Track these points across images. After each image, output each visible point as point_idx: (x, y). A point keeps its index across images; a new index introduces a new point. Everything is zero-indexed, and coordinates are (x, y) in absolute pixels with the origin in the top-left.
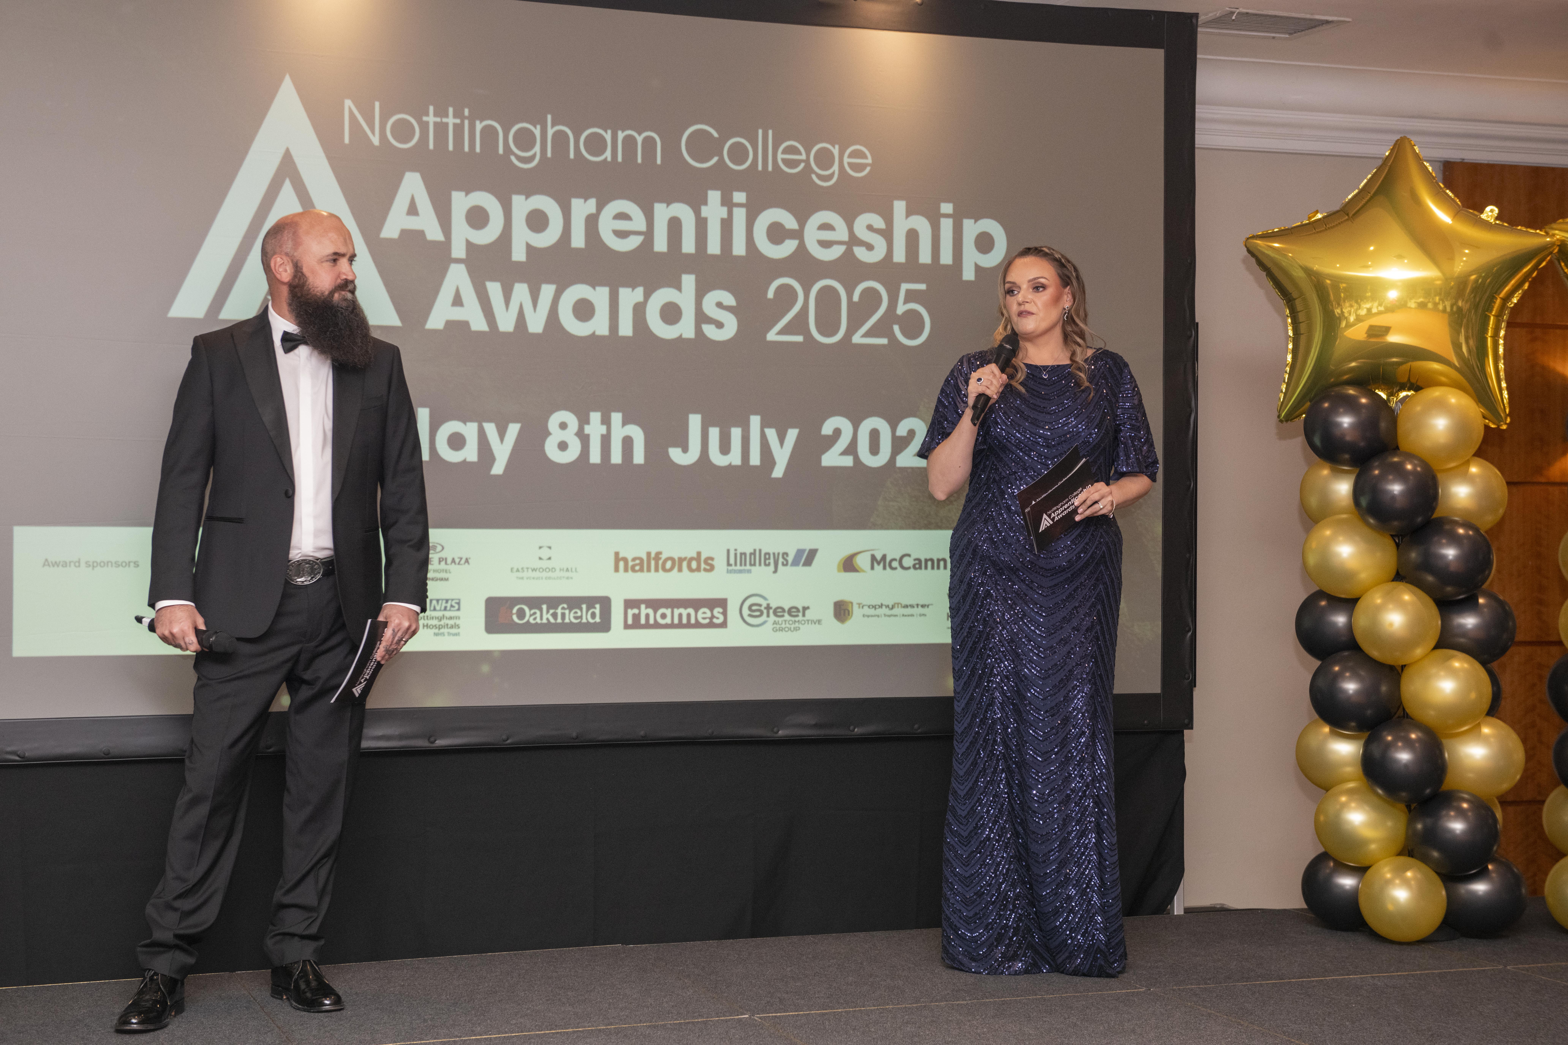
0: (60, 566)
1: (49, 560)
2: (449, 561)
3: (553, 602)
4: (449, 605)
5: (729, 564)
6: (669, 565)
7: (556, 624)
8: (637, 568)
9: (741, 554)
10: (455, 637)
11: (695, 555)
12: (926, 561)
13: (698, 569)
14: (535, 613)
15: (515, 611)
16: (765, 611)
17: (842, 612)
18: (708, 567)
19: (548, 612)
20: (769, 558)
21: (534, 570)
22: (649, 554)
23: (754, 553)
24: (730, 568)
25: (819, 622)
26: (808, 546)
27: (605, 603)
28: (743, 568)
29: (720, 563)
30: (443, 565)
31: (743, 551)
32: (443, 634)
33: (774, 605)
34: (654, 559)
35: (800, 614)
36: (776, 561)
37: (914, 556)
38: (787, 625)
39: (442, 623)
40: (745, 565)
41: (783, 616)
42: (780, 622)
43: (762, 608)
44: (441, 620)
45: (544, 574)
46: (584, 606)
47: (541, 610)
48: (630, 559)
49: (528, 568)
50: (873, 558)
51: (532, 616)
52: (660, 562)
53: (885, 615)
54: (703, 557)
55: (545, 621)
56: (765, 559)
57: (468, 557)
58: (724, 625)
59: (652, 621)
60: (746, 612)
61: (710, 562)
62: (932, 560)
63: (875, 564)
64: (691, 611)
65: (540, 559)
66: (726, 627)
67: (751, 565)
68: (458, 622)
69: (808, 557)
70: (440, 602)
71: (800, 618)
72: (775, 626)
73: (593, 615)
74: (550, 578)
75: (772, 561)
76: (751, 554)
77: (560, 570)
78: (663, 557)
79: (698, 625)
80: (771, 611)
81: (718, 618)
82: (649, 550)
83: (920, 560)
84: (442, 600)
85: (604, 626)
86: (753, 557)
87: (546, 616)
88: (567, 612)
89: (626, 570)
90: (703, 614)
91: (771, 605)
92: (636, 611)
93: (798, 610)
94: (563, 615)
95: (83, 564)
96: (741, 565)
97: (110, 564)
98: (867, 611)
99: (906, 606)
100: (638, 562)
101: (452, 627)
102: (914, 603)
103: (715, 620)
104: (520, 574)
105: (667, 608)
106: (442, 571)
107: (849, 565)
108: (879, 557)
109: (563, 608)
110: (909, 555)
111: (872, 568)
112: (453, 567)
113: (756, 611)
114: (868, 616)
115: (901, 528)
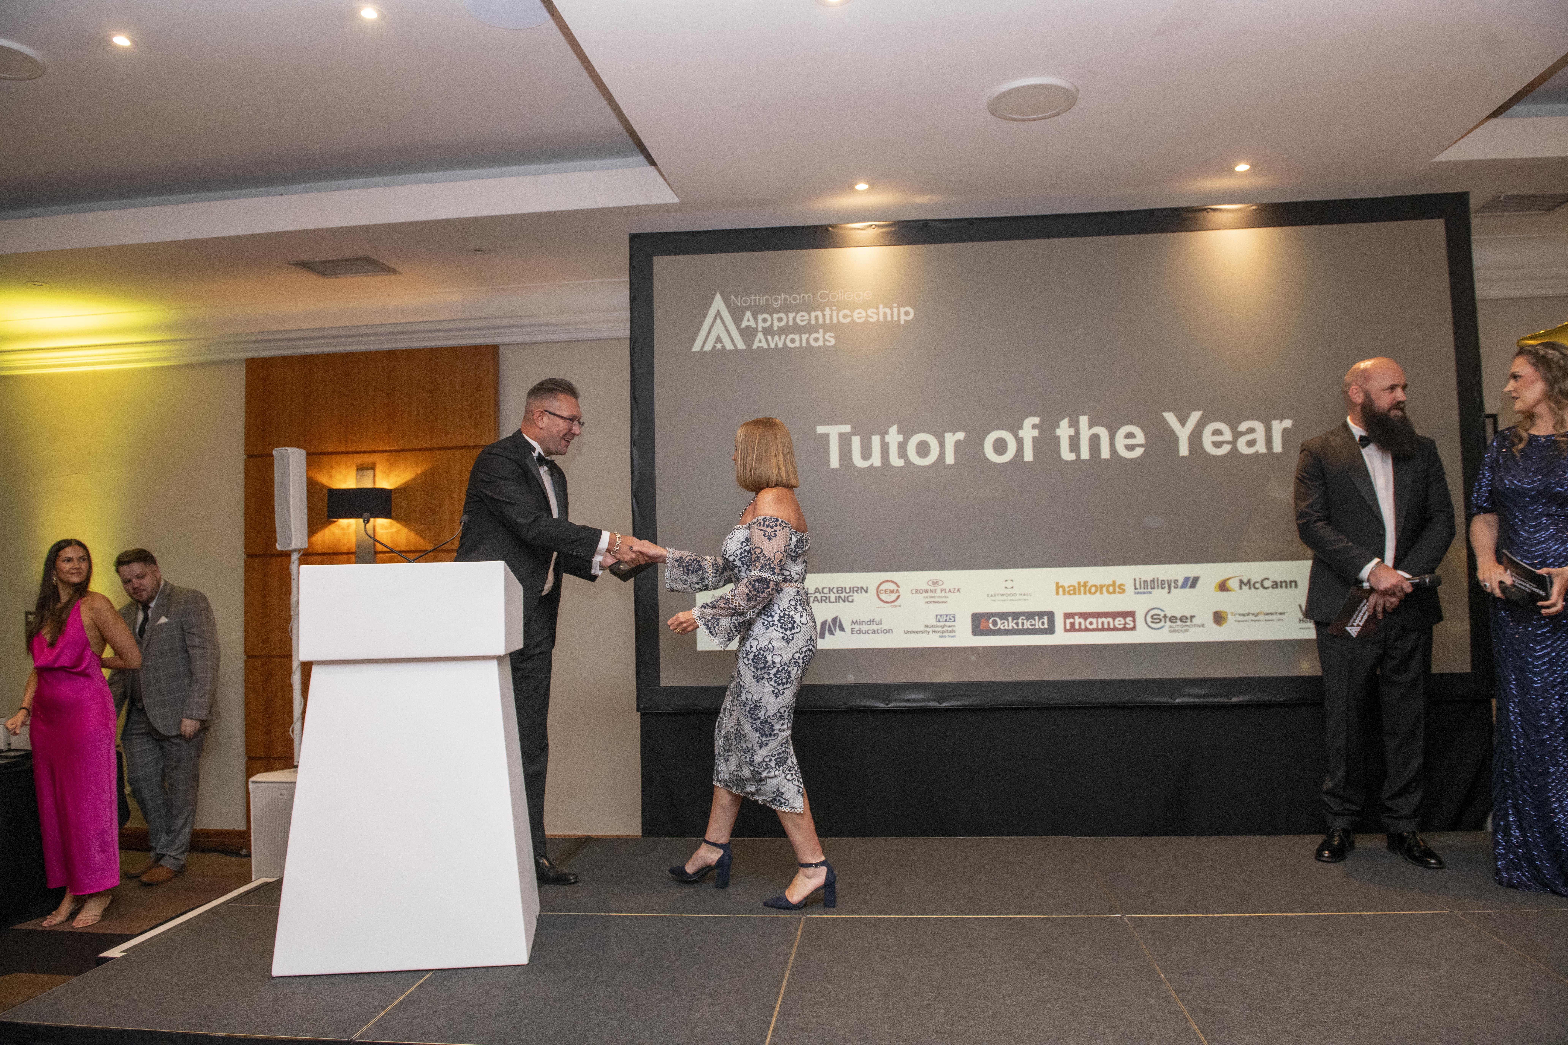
2: (947, 591)
3: (1016, 615)
4: (948, 618)
5: (1136, 589)
6: (1093, 590)
8: (1072, 592)
9: (1144, 581)
10: (952, 638)
11: (1111, 583)
12: (1281, 582)
13: (1114, 592)
14: (1004, 623)
15: (991, 621)
16: (1163, 619)
18: (1121, 591)
19: (1012, 622)
20: (1164, 584)
21: (1002, 595)
22: (1079, 583)
23: (1153, 581)
24: (1137, 591)
25: (1203, 625)
27: (1051, 615)
28: (1146, 590)
30: (943, 594)
31: (1145, 579)
32: (945, 636)
33: (1169, 615)
34: (1083, 586)
35: (1189, 621)
36: (1169, 585)
38: (1180, 628)
39: (944, 629)
40: (1147, 588)
41: (1176, 622)
43: (1161, 617)
44: (943, 628)
45: (1009, 598)
46: (1037, 618)
47: (1008, 620)
50: (1241, 582)
51: (1001, 624)
52: (1087, 588)
53: (1252, 620)
54: (1117, 584)
55: (1010, 627)
56: (1162, 584)
57: (959, 587)
58: (1134, 628)
59: (1083, 627)
60: (1149, 620)
61: (1122, 587)
62: (1285, 582)
63: (1243, 586)
64: (1110, 620)
65: (1006, 588)
67: (1152, 588)
68: (954, 629)
69: (1193, 582)
71: (1189, 623)
73: (1043, 624)
74: (1013, 600)
75: (1166, 585)
76: (1151, 581)
78: (1090, 584)
79: (1115, 629)
80: (1167, 619)
81: (1129, 624)
82: (1080, 580)
85: (1051, 630)
86: (1152, 583)
87: (1011, 624)
88: (1025, 621)
89: (1064, 594)
90: (1119, 622)
91: (1167, 615)
92: (1072, 620)
93: (1187, 618)
94: (1023, 623)
96: (1144, 589)
98: (1238, 618)
99: (1267, 614)
100: (1072, 588)
101: (950, 632)
103: (1127, 626)
104: (993, 598)
105: (1093, 617)
107: (1223, 587)
108: (1245, 581)
109: (1023, 619)
110: (1267, 579)
111: (1241, 588)
112: (949, 595)
113: (1156, 619)
114: (1239, 621)
115: (1261, 560)
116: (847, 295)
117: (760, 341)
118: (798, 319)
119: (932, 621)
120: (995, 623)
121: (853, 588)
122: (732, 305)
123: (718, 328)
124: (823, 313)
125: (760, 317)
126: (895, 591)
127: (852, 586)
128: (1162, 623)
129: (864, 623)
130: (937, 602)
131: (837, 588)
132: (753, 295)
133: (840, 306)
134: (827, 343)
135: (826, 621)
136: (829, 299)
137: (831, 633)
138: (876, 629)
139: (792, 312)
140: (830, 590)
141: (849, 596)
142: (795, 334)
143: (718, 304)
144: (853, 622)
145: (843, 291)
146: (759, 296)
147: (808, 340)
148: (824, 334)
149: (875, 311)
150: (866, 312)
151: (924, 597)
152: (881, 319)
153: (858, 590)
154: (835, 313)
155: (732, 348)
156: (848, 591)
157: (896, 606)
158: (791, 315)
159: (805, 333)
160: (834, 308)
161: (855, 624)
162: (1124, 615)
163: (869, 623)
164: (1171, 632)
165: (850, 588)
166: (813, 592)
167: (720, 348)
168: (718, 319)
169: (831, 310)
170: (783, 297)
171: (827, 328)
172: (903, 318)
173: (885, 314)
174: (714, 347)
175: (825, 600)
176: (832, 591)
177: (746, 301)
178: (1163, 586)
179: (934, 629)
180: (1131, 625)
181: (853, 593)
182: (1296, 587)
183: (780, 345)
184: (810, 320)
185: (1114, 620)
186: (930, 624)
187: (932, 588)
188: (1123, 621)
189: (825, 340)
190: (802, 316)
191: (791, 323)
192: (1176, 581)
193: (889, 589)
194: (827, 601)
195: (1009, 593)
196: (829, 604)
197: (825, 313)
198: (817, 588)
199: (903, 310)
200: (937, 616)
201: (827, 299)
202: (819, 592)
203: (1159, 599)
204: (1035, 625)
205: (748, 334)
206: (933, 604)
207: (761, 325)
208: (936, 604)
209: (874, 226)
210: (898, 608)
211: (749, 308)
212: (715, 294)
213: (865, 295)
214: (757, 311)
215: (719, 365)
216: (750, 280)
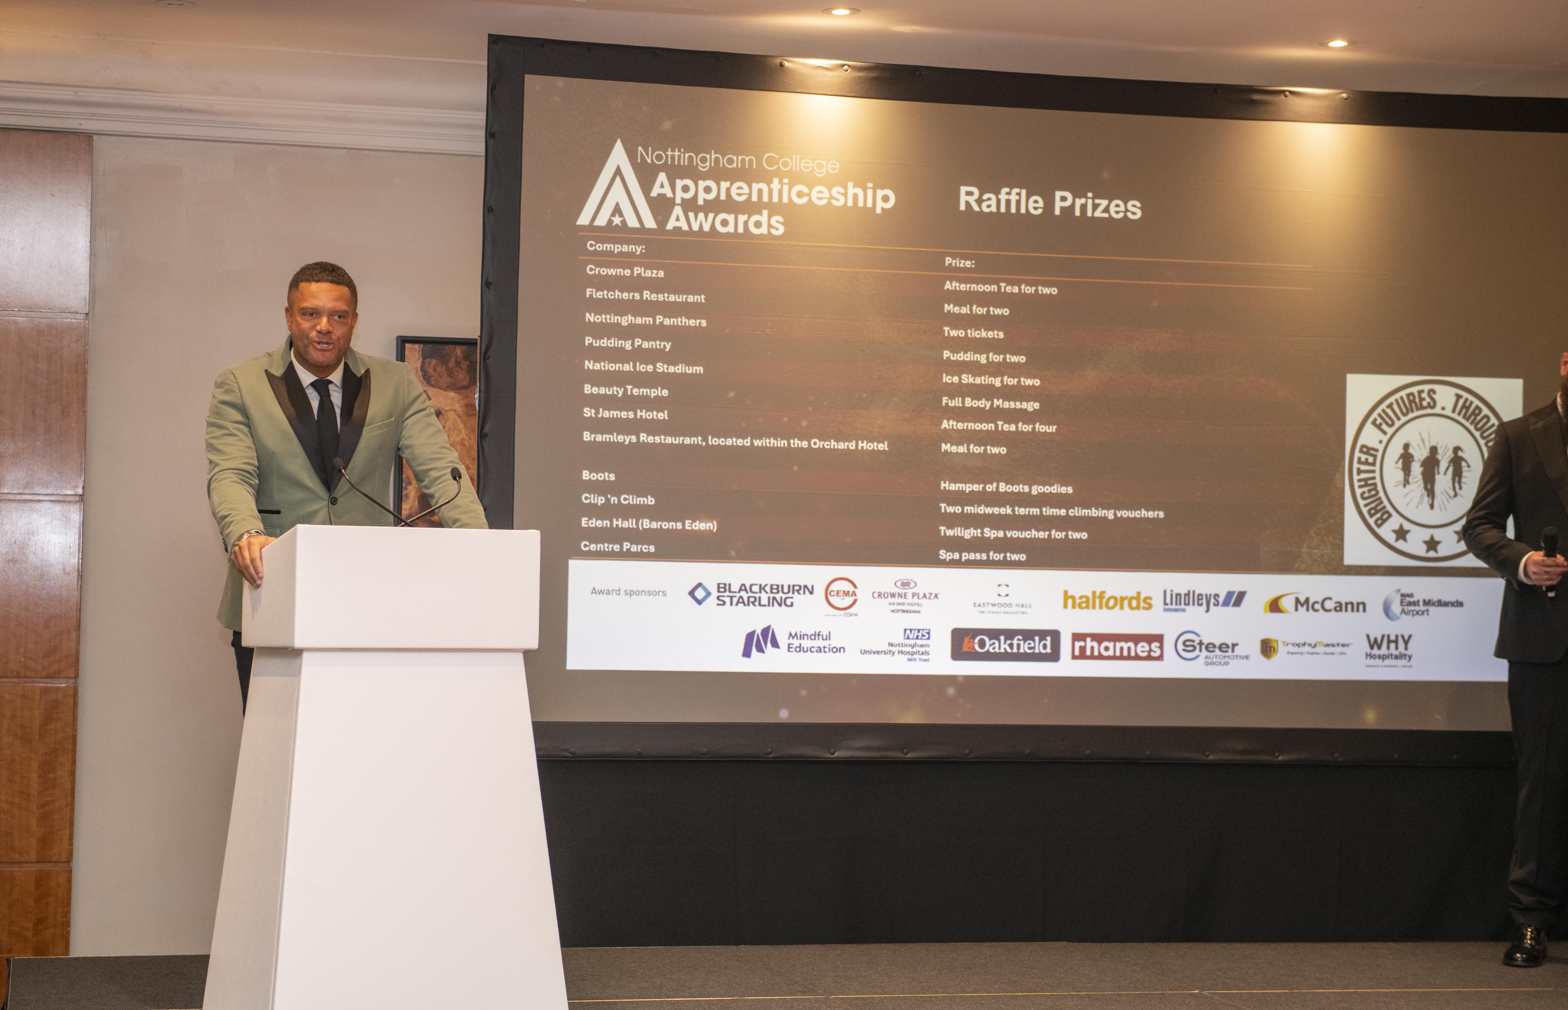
0: (605, 594)
1: (596, 589)
2: (921, 596)
3: (1010, 634)
4: (920, 634)
5: (1165, 604)
6: (1112, 603)
7: (1012, 653)
8: (1084, 605)
9: (1177, 595)
10: (925, 663)
11: (1135, 595)
12: (1347, 604)
13: (1138, 607)
14: (994, 643)
15: (977, 640)
16: (1198, 647)
17: (1268, 649)
18: (1146, 606)
19: (1005, 642)
20: (1202, 599)
21: (994, 605)
22: (1094, 593)
23: (1188, 594)
24: (1167, 607)
25: (1247, 657)
26: (1237, 589)
27: (1055, 635)
28: (1178, 607)
30: (916, 600)
31: (1178, 592)
32: (915, 660)
33: (1206, 641)
34: (1099, 597)
35: (1230, 650)
36: (1207, 601)
37: (1335, 599)
39: (915, 650)
40: (1180, 604)
42: (1211, 657)
43: (1195, 644)
44: (913, 647)
45: (1003, 609)
46: (1037, 638)
47: (999, 641)
48: (1077, 596)
49: (988, 604)
50: (1297, 600)
51: (991, 646)
52: (1104, 600)
53: (1308, 653)
54: (1142, 597)
55: (1002, 650)
56: (1199, 600)
57: (937, 593)
58: (1160, 658)
60: (1180, 647)
61: (1148, 601)
62: (1352, 604)
63: (1299, 606)
64: (1131, 645)
65: (999, 595)
66: (1162, 660)
67: (1185, 604)
68: (928, 649)
69: (1237, 599)
70: (913, 631)
71: (1230, 653)
72: (1207, 660)
73: (1045, 647)
74: (1007, 613)
75: (1204, 601)
76: (1185, 595)
77: (1017, 605)
78: (1107, 595)
79: (1137, 658)
80: (1203, 647)
81: (1155, 652)
82: (1094, 590)
83: (1340, 604)
84: (915, 630)
85: (1054, 656)
86: (1187, 597)
87: (1003, 646)
88: (1022, 643)
89: (1074, 607)
90: (1142, 648)
91: (1203, 641)
92: (1082, 644)
93: (1228, 647)
94: (1019, 645)
95: (622, 592)
96: (1176, 604)
97: (643, 593)
99: (1328, 645)
100: (1084, 600)
101: (923, 654)
102: (1334, 642)
103: (1153, 654)
104: (981, 609)
105: (1110, 641)
106: (914, 604)
107: (1275, 606)
108: (1302, 600)
109: (1019, 640)
110: (1330, 599)
111: (1296, 609)
112: (923, 601)
113: (1189, 646)
115: (1323, 573)
116: (804, 163)
117: (678, 219)
118: (734, 192)
119: (899, 638)
120: (982, 644)
121: (794, 586)
122: (639, 161)
123: (617, 194)
124: (769, 186)
125: (679, 183)
126: (851, 593)
127: (791, 585)
128: (1197, 652)
129: (806, 637)
130: (907, 612)
131: (772, 586)
132: (670, 149)
133: (793, 178)
134: (773, 231)
135: (754, 632)
136: (779, 167)
137: (760, 650)
138: (822, 647)
139: (726, 180)
140: (762, 588)
141: (786, 598)
142: (729, 213)
143: (618, 156)
144: (790, 634)
145: (798, 156)
146: (679, 151)
147: (746, 223)
148: (770, 217)
149: (842, 190)
150: (830, 191)
151: (890, 604)
152: (850, 203)
153: (800, 589)
154: (786, 188)
155: (637, 225)
156: (786, 590)
157: (851, 615)
158: (724, 185)
159: (744, 214)
160: (786, 181)
161: (793, 638)
162: (1150, 639)
163: (813, 637)
164: (1207, 664)
165: (789, 586)
166: (737, 590)
167: (620, 224)
168: (618, 179)
169: (781, 183)
170: (713, 157)
171: (774, 209)
172: (880, 206)
173: (856, 196)
174: (610, 221)
175: (753, 603)
176: (764, 589)
177: (659, 158)
178: (1200, 602)
179: (901, 649)
180: (1157, 653)
181: (793, 593)
182: (1364, 610)
183: (707, 228)
184: (750, 195)
185: (1136, 645)
186: (895, 642)
187: (901, 591)
188: (1147, 648)
189: (770, 226)
190: (740, 188)
191: (723, 197)
192: (1217, 596)
193: (842, 589)
194: (757, 603)
195: (1003, 603)
196: (758, 607)
197: (772, 186)
198: (743, 585)
199: (880, 193)
200: (905, 630)
201: (776, 166)
202: (746, 590)
203: (1194, 619)
204: (1034, 648)
205: (661, 206)
206: (900, 614)
207: (680, 195)
208: (905, 614)
209: (846, 67)
210: (853, 617)
211: (664, 168)
212: (615, 142)
213: (829, 166)
214: (675, 173)
215: (617, 248)
216: (667, 125)
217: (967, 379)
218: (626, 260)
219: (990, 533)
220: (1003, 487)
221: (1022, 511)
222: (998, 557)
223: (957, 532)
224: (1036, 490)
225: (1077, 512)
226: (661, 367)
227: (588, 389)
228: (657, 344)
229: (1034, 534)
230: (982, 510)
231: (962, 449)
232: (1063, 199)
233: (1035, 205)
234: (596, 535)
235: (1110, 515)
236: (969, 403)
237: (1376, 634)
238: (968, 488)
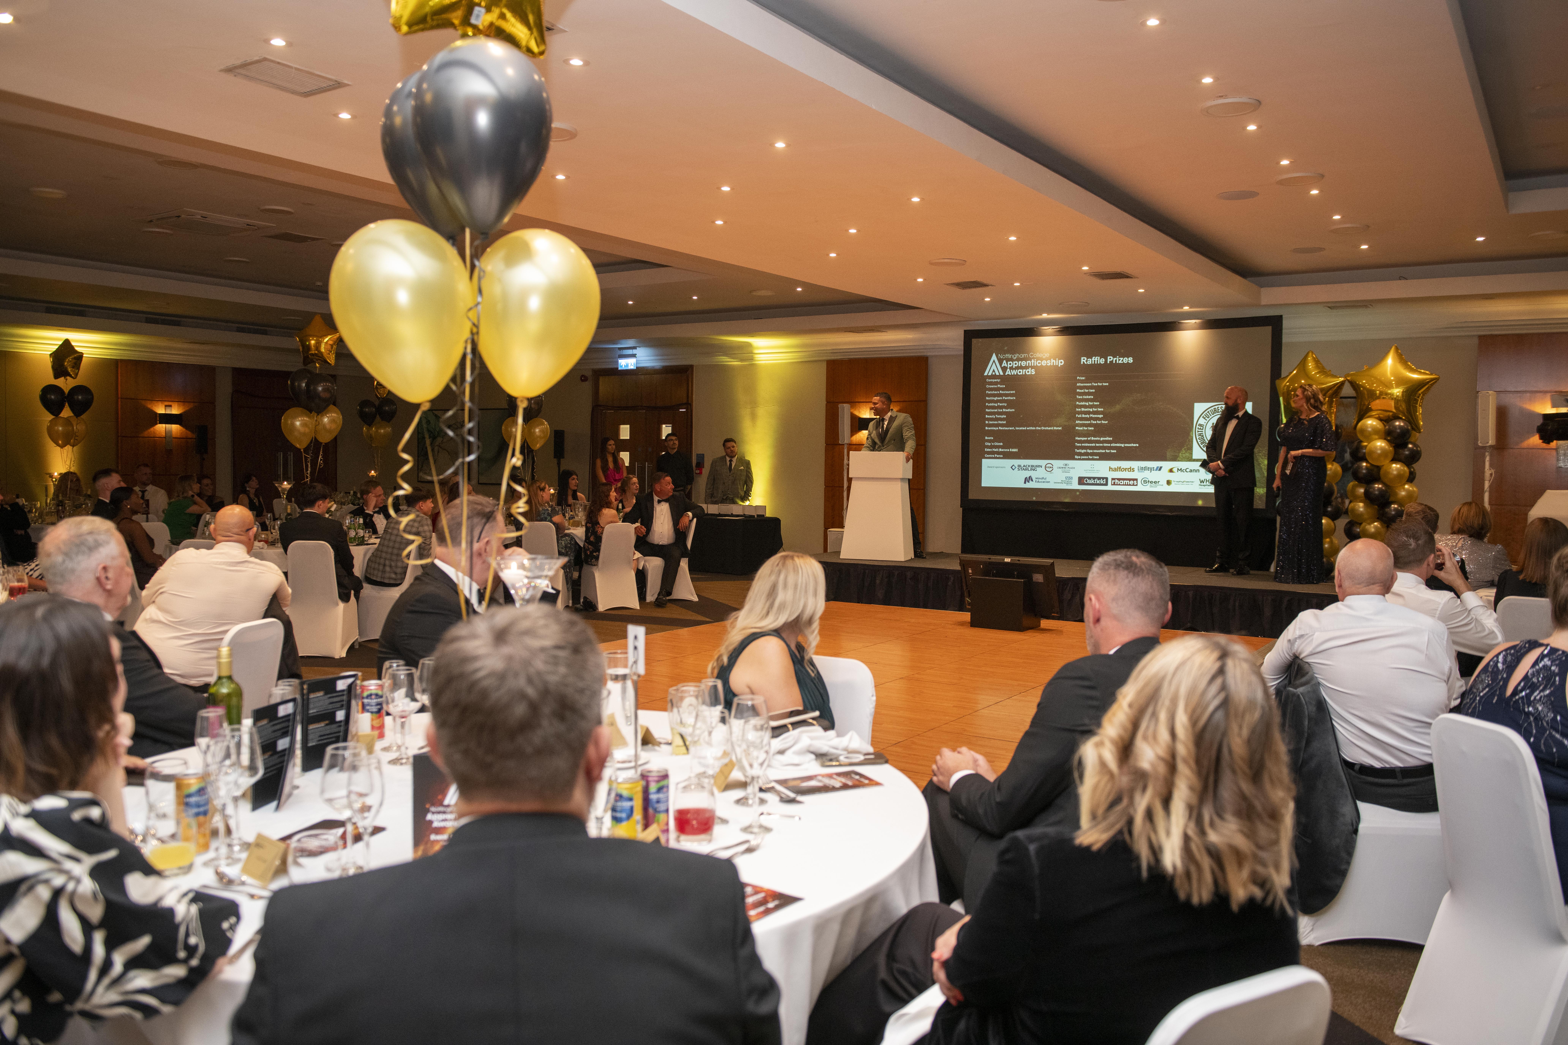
3: (1094, 478)
10: (1071, 486)
27: (1107, 479)
29: (1136, 469)
32: (1068, 485)
36: (1151, 469)
44: (1068, 482)
68: (1072, 482)
85: (1106, 484)
87: (1092, 481)
90: (1131, 482)
97: (1000, 467)
101: (1070, 483)
107: (1171, 471)
113: (1145, 482)
115: (1187, 461)
117: (1008, 372)
118: (1022, 364)
119: (1064, 479)
122: (999, 358)
123: (994, 367)
125: (1009, 363)
132: (1006, 354)
133: (1038, 359)
134: (1032, 373)
142: (1021, 370)
145: (1040, 353)
146: (1009, 354)
147: (1026, 372)
148: (1031, 370)
149: (1051, 361)
150: (1048, 362)
152: (1053, 364)
157: (1052, 473)
158: (1020, 362)
159: (1025, 369)
162: (1134, 480)
169: (1035, 360)
170: (1017, 355)
171: (1032, 367)
172: (1060, 364)
173: (1055, 362)
177: (1004, 357)
179: (1065, 482)
183: (1016, 374)
184: (1026, 364)
190: (1024, 363)
191: (1020, 365)
197: (1032, 362)
199: (1060, 361)
201: (1034, 356)
203: (1147, 475)
205: (1004, 369)
207: (1009, 366)
209: (1054, 328)
211: (1005, 359)
213: (1047, 355)
214: (1008, 360)
215: (994, 380)
216: (1006, 348)
217: (1083, 409)
218: (996, 383)
219: (1089, 451)
220: (1092, 438)
221: (1098, 445)
222: (1091, 457)
223: (1080, 451)
224: (1102, 439)
225: (1113, 445)
226: (1004, 410)
227: (987, 416)
228: (1003, 404)
229: (1101, 451)
230: (1087, 445)
231: (1081, 428)
232: (1110, 359)
233: (1102, 361)
234: (989, 453)
235: (1123, 445)
236: (1083, 416)
237: (1202, 479)
238: (1083, 439)
